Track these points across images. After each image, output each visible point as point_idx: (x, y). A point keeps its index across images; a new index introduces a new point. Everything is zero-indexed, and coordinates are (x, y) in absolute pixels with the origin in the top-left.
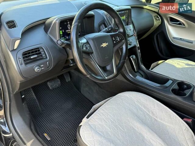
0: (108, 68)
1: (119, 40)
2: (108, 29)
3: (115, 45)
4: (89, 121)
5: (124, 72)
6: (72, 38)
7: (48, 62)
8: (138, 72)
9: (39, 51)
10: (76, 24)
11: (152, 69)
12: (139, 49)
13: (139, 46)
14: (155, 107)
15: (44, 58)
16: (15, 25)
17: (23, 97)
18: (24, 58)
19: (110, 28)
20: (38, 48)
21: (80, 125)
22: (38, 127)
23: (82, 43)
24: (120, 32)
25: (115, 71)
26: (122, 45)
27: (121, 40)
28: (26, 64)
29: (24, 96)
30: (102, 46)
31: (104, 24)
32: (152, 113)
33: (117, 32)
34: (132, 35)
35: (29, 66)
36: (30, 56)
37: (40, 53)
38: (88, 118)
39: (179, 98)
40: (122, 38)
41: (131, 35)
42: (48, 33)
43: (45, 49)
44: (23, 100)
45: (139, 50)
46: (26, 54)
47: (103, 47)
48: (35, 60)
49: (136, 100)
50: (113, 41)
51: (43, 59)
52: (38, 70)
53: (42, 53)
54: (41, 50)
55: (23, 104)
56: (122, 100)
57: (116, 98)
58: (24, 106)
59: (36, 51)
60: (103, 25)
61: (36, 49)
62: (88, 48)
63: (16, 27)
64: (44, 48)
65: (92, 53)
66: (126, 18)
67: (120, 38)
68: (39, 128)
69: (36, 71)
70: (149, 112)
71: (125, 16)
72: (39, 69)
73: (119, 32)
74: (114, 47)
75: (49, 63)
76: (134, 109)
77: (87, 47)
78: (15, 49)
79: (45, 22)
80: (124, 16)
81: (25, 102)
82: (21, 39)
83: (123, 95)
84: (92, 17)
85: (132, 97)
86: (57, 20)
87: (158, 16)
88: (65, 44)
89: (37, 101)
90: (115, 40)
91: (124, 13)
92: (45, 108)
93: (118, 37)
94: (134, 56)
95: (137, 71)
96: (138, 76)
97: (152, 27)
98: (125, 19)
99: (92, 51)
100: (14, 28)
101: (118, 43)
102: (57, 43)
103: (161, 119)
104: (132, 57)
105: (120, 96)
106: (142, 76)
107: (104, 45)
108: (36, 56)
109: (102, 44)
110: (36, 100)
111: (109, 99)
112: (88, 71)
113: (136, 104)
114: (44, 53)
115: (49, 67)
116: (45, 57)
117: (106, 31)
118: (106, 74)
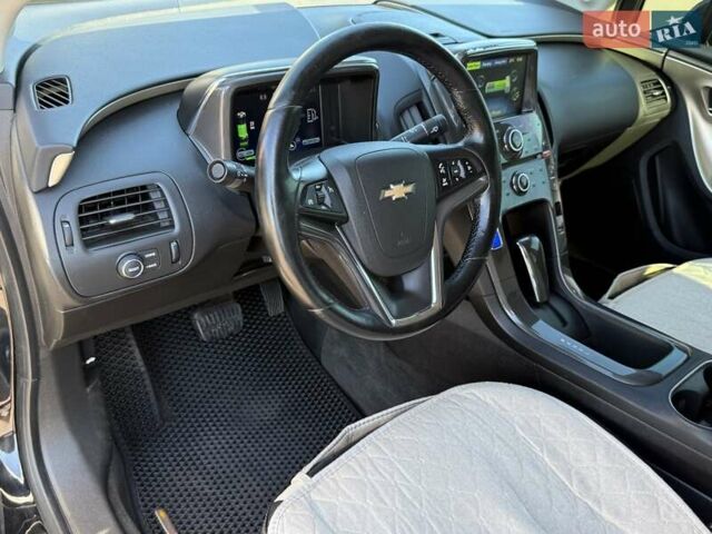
0: (411, 282)
1: (462, 174)
2: (429, 127)
3: (444, 193)
4: (314, 486)
5: (485, 299)
6: (263, 160)
7: (173, 244)
8: (545, 304)
9: (146, 196)
10: (284, 104)
11: (612, 297)
12: (558, 214)
13: (559, 199)
14: (595, 460)
15: (163, 225)
16: (67, 96)
17: (88, 362)
18: (82, 221)
19: (437, 123)
20: (144, 187)
21: (278, 499)
22: (139, 483)
23: (300, 181)
24: (473, 145)
25: (434, 299)
26: (478, 195)
27: (472, 176)
28: (87, 245)
29: (92, 359)
30: (387, 194)
31: (420, 106)
33: (460, 144)
34: (535, 157)
35: (101, 253)
36: (108, 214)
37: (150, 206)
38: (311, 473)
40: (479, 169)
41: (530, 154)
42: (191, 130)
43: (170, 191)
44: (88, 373)
45: (561, 219)
46: (93, 207)
47: (390, 198)
48: (124, 232)
49: (521, 422)
50: (439, 177)
51: (156, 228)
52: (130, 270)
53: (157, 206)
54: (155, 196)
55: (88, 390)
56: (463, 413)
57: (441, 405)
58: (89, 397)
59: (135, 199)
60: (415, 111)
61: (136, 189)
62: (328, 201)
63: (67, 102)
64: (166, 186)
65: (346, 219)
66: (512, 87)
67: (469, 168)
68: (142, 485)
69: (125, 275)
70: (570, 478)
71: (508, 78)
72: (135, 269)
74: (439, 200)
75: (178, 248)
76: (505, 458)
77: (324, 198)
78: (50, 184)
79: (183, 90)
80: (504, 78)
81: (96, 382)
82: (74, 149)
83: (468, 396)
84: (368, 77)
85: (507, 408)
86: (221, 85)
87: (659, 83)
88: (242, 178)
89: (148, 382)
90: (443, 176)
91: (503, 66)
92: (176, 411)
93: (459, 163)
94: (536, 240)
95: (545, 299)
96: (541, 322)
97: (630, 126)
98: (507, 91)
99: (344, 214)
100: (59, 105)
101: (457, 185)
102: (211, 173)
103: (616, 513)
104: (527, 245)
105: (460, 396)
106: (562, 324)
107: (397, 191)
108: (129, 217)
109: (388, 188)
110: (146, 376)
111: (414, 405)
112: (316, 293)
113: (518, 439)
114: (163, 206)
115: (177, 260)
116: (167, 224)
117: (419, 136)
118: (394, 307)
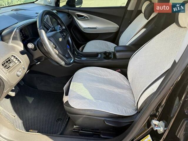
1: (65, 35)
2: (52, 29)
3: (65, 39)
10: (42, 27)
14: (100, 71)
18: (5, 67)
21: (64, 103)
25: (72, 57)
27: (67, 35)
32: (100, 75)
39: (110, 61)
42: (10, 42)
43: (16, 55)
54: (12, 58)
67: (66, 33)
70: (98, 76)
72: (20, 74)
73: (62, 29)
76: (90, 77)
83: (78, 73)
86: (16, 30)
90: (63, 36)
93: (64, 33)
101: (65, 37)
103: (106, 76)
114: (16, 59)
